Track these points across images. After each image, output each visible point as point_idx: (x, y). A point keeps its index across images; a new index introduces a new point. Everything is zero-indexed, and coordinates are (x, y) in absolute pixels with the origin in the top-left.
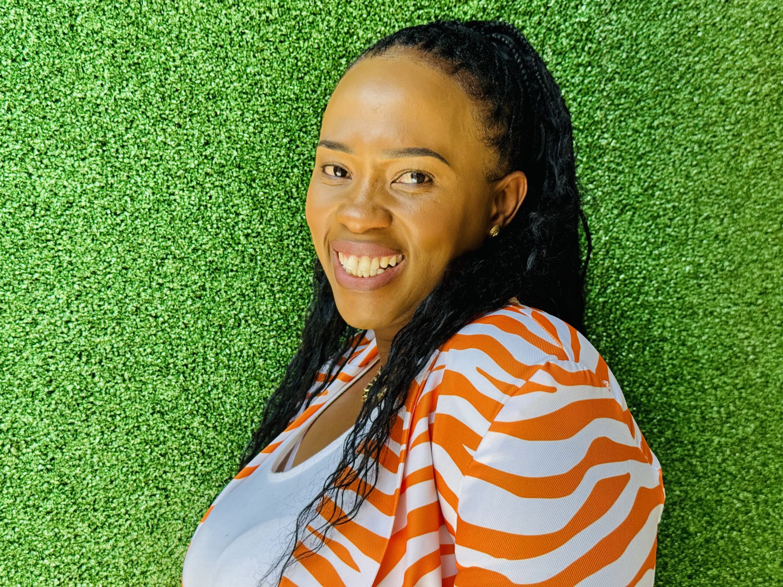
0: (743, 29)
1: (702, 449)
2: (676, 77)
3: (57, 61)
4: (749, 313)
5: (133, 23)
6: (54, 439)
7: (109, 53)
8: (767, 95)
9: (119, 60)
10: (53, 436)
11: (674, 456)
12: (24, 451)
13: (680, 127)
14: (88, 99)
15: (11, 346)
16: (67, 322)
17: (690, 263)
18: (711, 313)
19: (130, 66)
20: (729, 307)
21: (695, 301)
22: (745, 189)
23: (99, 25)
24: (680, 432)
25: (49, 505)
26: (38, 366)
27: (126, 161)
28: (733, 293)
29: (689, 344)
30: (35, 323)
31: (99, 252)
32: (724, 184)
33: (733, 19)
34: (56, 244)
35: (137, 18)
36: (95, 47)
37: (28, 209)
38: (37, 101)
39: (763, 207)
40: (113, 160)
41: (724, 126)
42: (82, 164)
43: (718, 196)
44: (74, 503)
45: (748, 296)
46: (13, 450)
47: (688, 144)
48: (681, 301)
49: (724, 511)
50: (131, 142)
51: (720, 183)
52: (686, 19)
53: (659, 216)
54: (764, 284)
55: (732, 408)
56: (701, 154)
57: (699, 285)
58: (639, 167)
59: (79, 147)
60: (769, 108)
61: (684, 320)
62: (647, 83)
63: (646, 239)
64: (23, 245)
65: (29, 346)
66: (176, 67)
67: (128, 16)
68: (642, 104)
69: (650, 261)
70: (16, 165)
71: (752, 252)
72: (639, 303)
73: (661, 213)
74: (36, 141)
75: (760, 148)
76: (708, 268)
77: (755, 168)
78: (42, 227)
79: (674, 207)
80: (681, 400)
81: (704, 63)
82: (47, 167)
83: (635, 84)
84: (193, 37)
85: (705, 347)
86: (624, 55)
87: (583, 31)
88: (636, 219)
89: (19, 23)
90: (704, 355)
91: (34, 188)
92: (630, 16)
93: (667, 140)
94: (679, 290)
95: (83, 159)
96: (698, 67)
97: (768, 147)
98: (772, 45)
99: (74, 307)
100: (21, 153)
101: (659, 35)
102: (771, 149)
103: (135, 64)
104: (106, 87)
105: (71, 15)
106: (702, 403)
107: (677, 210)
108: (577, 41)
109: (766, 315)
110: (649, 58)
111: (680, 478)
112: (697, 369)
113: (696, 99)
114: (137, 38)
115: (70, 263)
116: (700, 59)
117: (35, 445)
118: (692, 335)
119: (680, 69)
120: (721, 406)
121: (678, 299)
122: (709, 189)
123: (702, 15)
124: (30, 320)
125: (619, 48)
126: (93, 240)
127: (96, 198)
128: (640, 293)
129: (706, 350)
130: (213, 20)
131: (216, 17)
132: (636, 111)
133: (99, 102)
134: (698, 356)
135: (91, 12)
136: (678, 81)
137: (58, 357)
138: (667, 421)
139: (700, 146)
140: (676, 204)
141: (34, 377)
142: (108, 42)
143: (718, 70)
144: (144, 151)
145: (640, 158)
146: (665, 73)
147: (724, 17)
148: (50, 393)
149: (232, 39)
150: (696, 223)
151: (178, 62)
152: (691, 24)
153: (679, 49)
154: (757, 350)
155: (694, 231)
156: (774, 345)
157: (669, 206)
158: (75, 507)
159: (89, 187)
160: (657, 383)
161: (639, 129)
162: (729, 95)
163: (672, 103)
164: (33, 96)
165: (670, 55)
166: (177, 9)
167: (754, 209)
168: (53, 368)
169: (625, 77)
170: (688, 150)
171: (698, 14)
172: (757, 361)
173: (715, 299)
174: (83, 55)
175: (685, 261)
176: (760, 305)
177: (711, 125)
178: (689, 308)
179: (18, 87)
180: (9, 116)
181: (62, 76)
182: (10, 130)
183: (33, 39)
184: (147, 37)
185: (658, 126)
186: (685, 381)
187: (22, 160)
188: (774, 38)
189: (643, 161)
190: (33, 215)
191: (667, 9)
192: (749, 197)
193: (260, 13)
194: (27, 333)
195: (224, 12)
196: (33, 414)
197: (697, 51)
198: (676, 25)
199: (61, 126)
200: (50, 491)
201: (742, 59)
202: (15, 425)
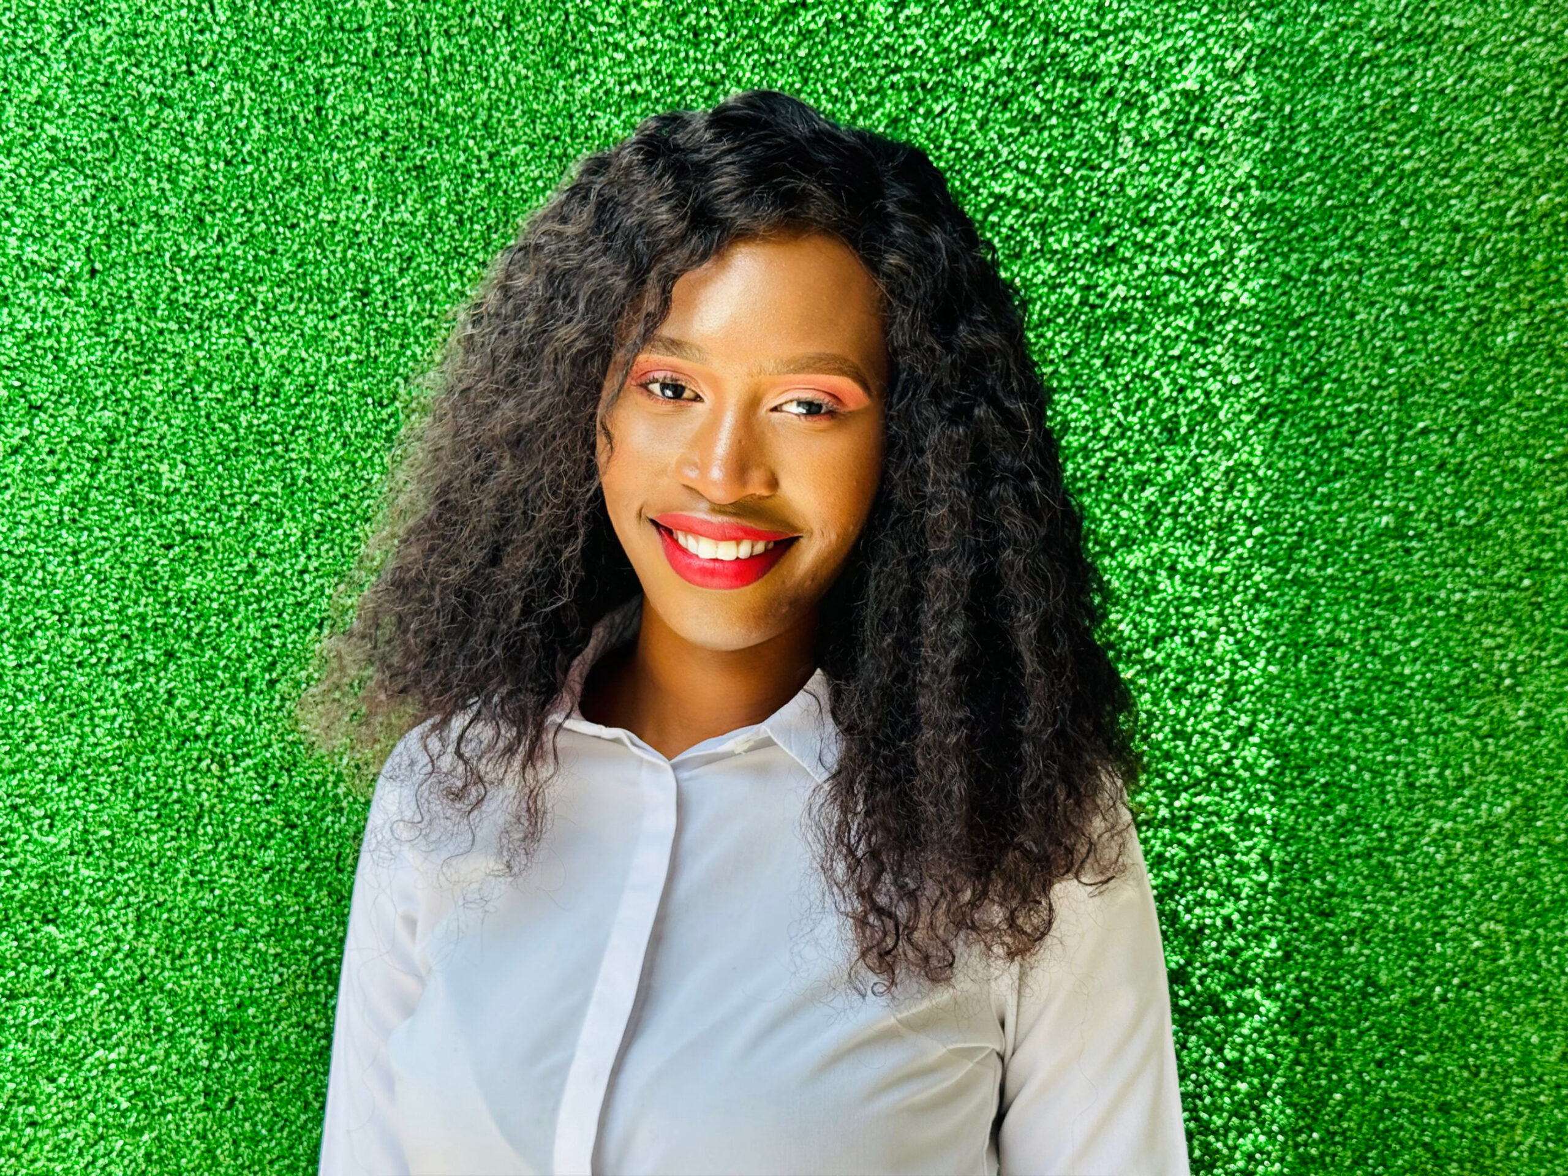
0: (1499, 98)
1: (1405, 839)
2: (1366, 184)
3: (295, 164)
4: (1504, 603)
5: (415, 103)
6: (278, 754)
7: (376, 150)
8: (1545, 215)
9: (392, 161)
10: (276, 748)
11: (1353, 849)
12: (232, 770)
13: (1374, 270)
14: (342, 222)
15: (215, 605)
16: (302, 572)
17: (1389, 511)
18: (1430, 600)
19: (408, 170)
20: (1465, 591)
21: (1397, 578)
22: (1499, 382)
23: (362, 107)
24: (1364, 808)
25: (269, 857)
26: (255, 639)
27: (399, 320)
28: (1474, 567)
29: (1386, 653)
30: (252, 570)
31: (353, 464)
32: (1458, 372)
33: (1479, 81)
34: (287, 450)
35: (421, 95)
36: (355, 142)
37: (246, 393)
38: (263, 226)
39: (1535, 414)
40: (378, 319)
41: (1459, 270)
42: (330, 325)
43: (1445, 392)
44: (307, 857)
45: (1503, 572)
46: (215, 767)
47: (1389, 302)
48: (1371, 577)
49: (1450, 951)
50: (408, 290)
51: (1451, 370)
52: (1387, 82)
53: (1329, 426)
54: (1536, 551)
55: (1467, 770)
56: (1414, 319)
57: (1408, 551)
58: (1294, 340)
59: (327, 298)
60: (1549, 239)
61: (1377, 611)
62: (1311, 194)
63: (1305, 466)
64: (237, 449)
65: (242, 608)
66: (483, 172)
67: (407, 92)
68: (1301, 230)
69: (1311, 505)
70: (228, 325)
71: (1512, 494)
72: (1289, 577)
73: (1334, 422)
74: (260, 288)
75: (1531, 308)
76: (1425, 519)
77: (1520, 345)
78: (266, 423)
79: (1359, 411)
80: (1367, 751)
81: (1421, 159)
82: (275, 329)
83: (1287, 197)
84: (512, 124)
85: (1415, 660)
86: (1268, 147)
87: (1192, 105)
88: (1285, 430)
89: (237, 105)
90: (1413, 675)
91: (256, 362)
92: (1279, 78)
93: (1347, 295)
94: (1366, 556)
95: (333, 318)
96: (1408, 166)
97: (1547, 308)
98: (1556, 125)
99: (312, 550)
100: (236, 307)
101: (1335, 110)
102: (1552, 310)
103: (416, 168)
104: (370, 204)
105: (318, 92)
106: (1410, 759)
107: (1364, 416)
108: (1179, 123)
109: (1539, 606)
110: (1314, 151)
111: (1363, 889)
112: (1401, 699)
113: (1404, 223)
114: (421, 126)
115: (308, 480)
116: (1414, 152)
117: (249, 762)
118: (1390, 638)
119: (1375, 169)
120: (1445, 766)
121: (1365, 572)
122: (1429, 381)
123: (1418, 75)
124: (244, 566)
125: (1257, 135)
126: (344, 445)
127: (351, 379)
128: (1290, 559)
129: (1418, 666)
130: (543, 97)
131: (548, 92)
132: (1289, 242)
133: (358, 227)
134: (1401, 674)
135: (350, 87)
136: (1371, 190)
137: (288, 627)
138: (1341, 787)
139: (1412, 305)
140: (1365, 406)
141: (249, 656)
142: (375, 133)
143: (1448, 170)
144: (428, 306)
145: (1296, 324)
146: (1345, 176)
147: (1461, 78)
148: (272, 683)
149: (574, 127)
150: (1401, 439)
151: (485, 165)
152: (1397, 91)
153: (1373, 135)
154: (1520, 669)
155: (1397, 454)
156: (1555, 662)
157: (1349, 409)
158: (307, 863)
159: (340, 361)
160: (1322, 719)
161: (1294, 273)
162: (1471, 215)
163: (1357, 231)
164: (257, 218)
165: (1356, 145)
166: (486, 80)
167: (1518, 418)
168: (277, 642)
169: (1268, 183)
170: (1388, 311)
171: (1411, 74)
172: (1519, 689)
173: (1436, 576)
174: (335, 155)
175: (1380, 507)
176: (1527, 589)
177: (1435, 267)
178: (1386, 590)
179: (234, 205)
180: (219, 249)
181: (303, 186)
182: (221, 270)
183: (258, 130)
184: (436, 126)
185: (1330, 269)
186: (1377, 718)
187: (238, 317)
188: (1560, 114)
189: (1301, 330)
190: (254, 403)
191: (1350, 65)
192: (1508, 397)
193: (621, 84)
194: (240, 588)
195: (562, 83)
196: (245, 713)
197: (1408, 138)
198: (1367, 93)
199: (299, 266)
200: (270, 836)
201: (1497, 151)
202: (218, 729)
